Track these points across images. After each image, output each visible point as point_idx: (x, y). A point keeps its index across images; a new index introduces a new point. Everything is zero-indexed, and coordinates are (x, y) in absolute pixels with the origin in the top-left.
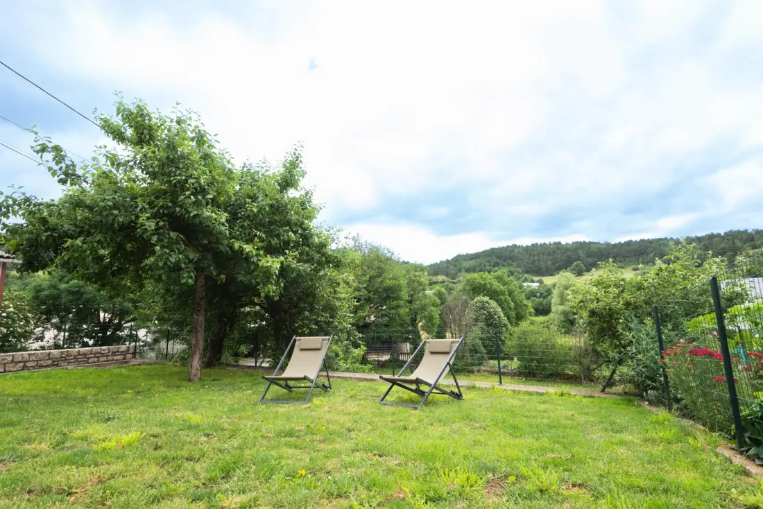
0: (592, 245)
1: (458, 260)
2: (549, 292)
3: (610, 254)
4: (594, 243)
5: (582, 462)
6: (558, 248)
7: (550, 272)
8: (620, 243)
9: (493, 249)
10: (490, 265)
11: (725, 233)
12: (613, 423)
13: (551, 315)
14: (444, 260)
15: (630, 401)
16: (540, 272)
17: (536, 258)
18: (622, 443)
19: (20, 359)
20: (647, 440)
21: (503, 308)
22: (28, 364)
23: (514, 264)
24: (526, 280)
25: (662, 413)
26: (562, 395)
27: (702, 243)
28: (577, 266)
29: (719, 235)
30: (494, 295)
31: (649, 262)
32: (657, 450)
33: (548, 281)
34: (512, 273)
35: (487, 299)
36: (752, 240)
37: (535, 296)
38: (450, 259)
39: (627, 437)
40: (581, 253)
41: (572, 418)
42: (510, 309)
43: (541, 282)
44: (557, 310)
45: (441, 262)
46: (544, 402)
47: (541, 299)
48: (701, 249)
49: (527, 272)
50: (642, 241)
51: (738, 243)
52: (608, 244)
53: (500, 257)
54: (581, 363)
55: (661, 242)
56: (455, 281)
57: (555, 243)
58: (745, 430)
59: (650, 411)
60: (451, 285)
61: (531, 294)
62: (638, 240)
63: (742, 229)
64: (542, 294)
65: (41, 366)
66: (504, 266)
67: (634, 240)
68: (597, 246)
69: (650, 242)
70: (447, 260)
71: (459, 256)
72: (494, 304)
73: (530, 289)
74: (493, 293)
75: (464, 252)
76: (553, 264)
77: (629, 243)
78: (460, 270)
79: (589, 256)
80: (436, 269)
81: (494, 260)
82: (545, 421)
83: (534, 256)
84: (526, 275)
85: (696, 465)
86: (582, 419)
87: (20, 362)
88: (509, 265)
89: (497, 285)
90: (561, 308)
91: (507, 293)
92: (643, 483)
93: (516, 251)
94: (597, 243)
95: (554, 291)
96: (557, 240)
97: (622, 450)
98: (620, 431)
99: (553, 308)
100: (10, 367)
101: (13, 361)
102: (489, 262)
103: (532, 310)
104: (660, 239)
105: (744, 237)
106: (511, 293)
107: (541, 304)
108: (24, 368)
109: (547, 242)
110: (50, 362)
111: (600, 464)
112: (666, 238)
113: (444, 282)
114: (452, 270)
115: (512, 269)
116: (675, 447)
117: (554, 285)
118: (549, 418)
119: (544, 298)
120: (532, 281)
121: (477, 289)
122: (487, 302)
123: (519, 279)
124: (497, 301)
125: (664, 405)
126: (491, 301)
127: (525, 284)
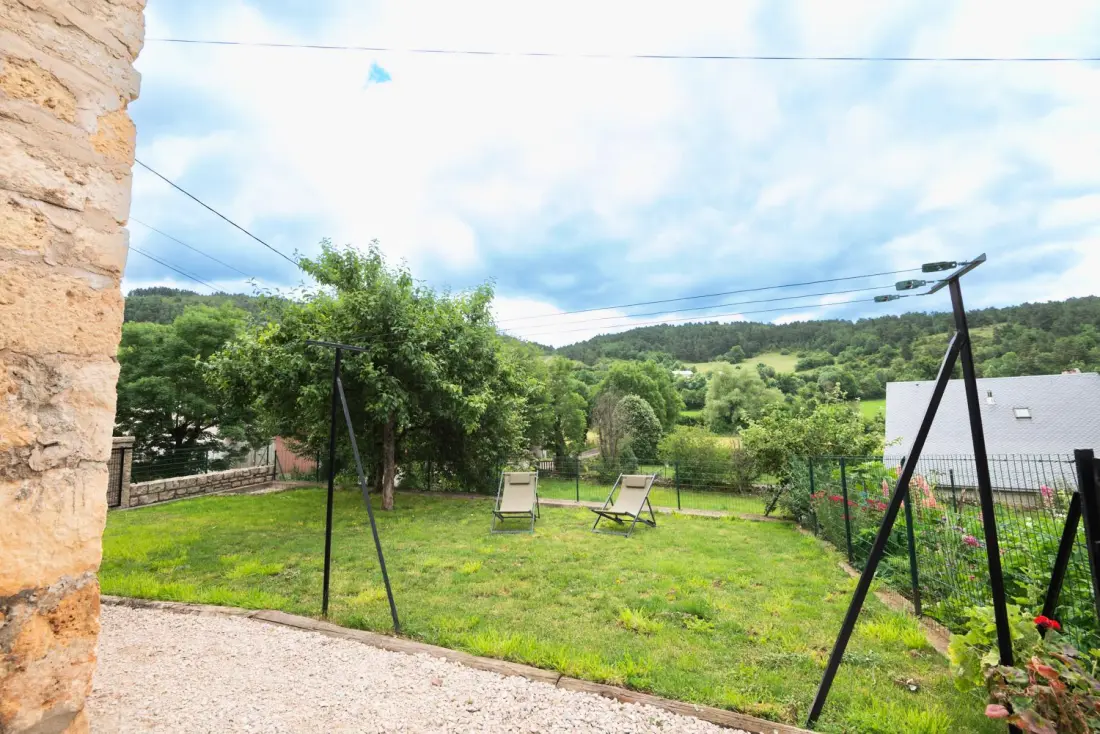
0: (754, 327)
1: (597, 341)
2: (702, 383)
3: (773, 337)
4: (755, 323)
5: (760, 573)
6: (715, 330)
7: (703, 358)
8: (785, 325)
9: (639, 329)
10: (635, 349)
11: (902, 316)
12: (775, 545)
13: (705, 411)
14: (580, 341)
15: (788, 525)
16: (693, 358)
17: (689, 341)
18: (782, 560)
19: (172, 487)
20: (797, 558)
21: (653, 406)
22: (179, 492)
23: (664, 347)
24: (677, 367)
25: (809, 537)
26: (733, 519)
27: (876, 327)
28: (736, 351)
29: (895, 318)
30: (644, 391)
31: (816, 348)
32: (803, 564)
33: (703, 369)
34: (660, 359)
35: (637, 397)
36: (930, 324)
37: (687, 387)
38: (587, 340)
39: (785, 556)
40: (741, 336)
41: (745, 541)
42: (661, 407)
43: (694, 370)
44: (712, 406)
45: (577, 344)
46: (721, 527)
47: (693, 391)
48: (874, 333)
49: (678, 358)
50: (810, 322)
51: (915, 328)
52: (772, 326)
53: (647, 339)
54: (739, 472)
55: (831, 324)
56: (593, 367)
57: (711, 323)
58: (853, 551)
59: (802, 535)
60: (588, 373)
61: (683, 385)
62: (806, 321)
63: (920, 312)
64: (694, 384)
65: (190, 494)
66: (651, 350)
67: (801, 321)
68: (759, 328)
69: (819, 324)
70: (584, 342)
71: (599, 337)
72: (645, 404)
73: (680, 378)
74: (642, 388)
75: (604, 332)
76: (709, 348)
77: (795, 325)
78: (599, 355)
79: (749, 339)
80: (571, 352)
81: (640, 342)
82: (728, 545)
83: (687, 338)
84: (677, 362)
85: (823, 572)
86: (754, 542)
87: (171, 490)
88: (657, 349)
89: (647, 379)
90: (716, 403)
91: (657, 388)
92: (793, 582)
93: (666, 332)
94: (759, 324)
95: (708, 381)
96: (714, 320)
97: (782, 564)
98: (780, 552)
99: (708, 403)
100: (164, 496)
101: (165, 490)
102: (634, 344)
103: (683, 405)
104: (830, 321)
105: (922, 321)
106: (662, 387)
107: (692, 396)
108: (176, 496)
109: (702, 321)
110: (198, 488)
111: (770, 573)
112: (837, 320)
113: (580, 369)
114: (590, 354)
115: (662, 354)
116: (815, 562)
117: (710, 375)
118: (730, 542)
119: (697, 389)
120: (684, 369)
121: (624, 384)
122: (637, 402)
123: (668, 365)
124: (646, 398)
125: (812, 529)
126: (642, 400)
127: (676, 372)
